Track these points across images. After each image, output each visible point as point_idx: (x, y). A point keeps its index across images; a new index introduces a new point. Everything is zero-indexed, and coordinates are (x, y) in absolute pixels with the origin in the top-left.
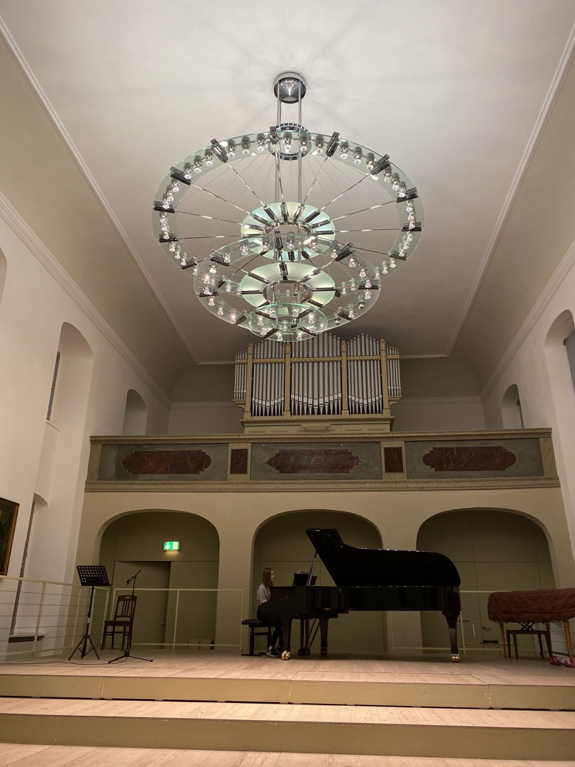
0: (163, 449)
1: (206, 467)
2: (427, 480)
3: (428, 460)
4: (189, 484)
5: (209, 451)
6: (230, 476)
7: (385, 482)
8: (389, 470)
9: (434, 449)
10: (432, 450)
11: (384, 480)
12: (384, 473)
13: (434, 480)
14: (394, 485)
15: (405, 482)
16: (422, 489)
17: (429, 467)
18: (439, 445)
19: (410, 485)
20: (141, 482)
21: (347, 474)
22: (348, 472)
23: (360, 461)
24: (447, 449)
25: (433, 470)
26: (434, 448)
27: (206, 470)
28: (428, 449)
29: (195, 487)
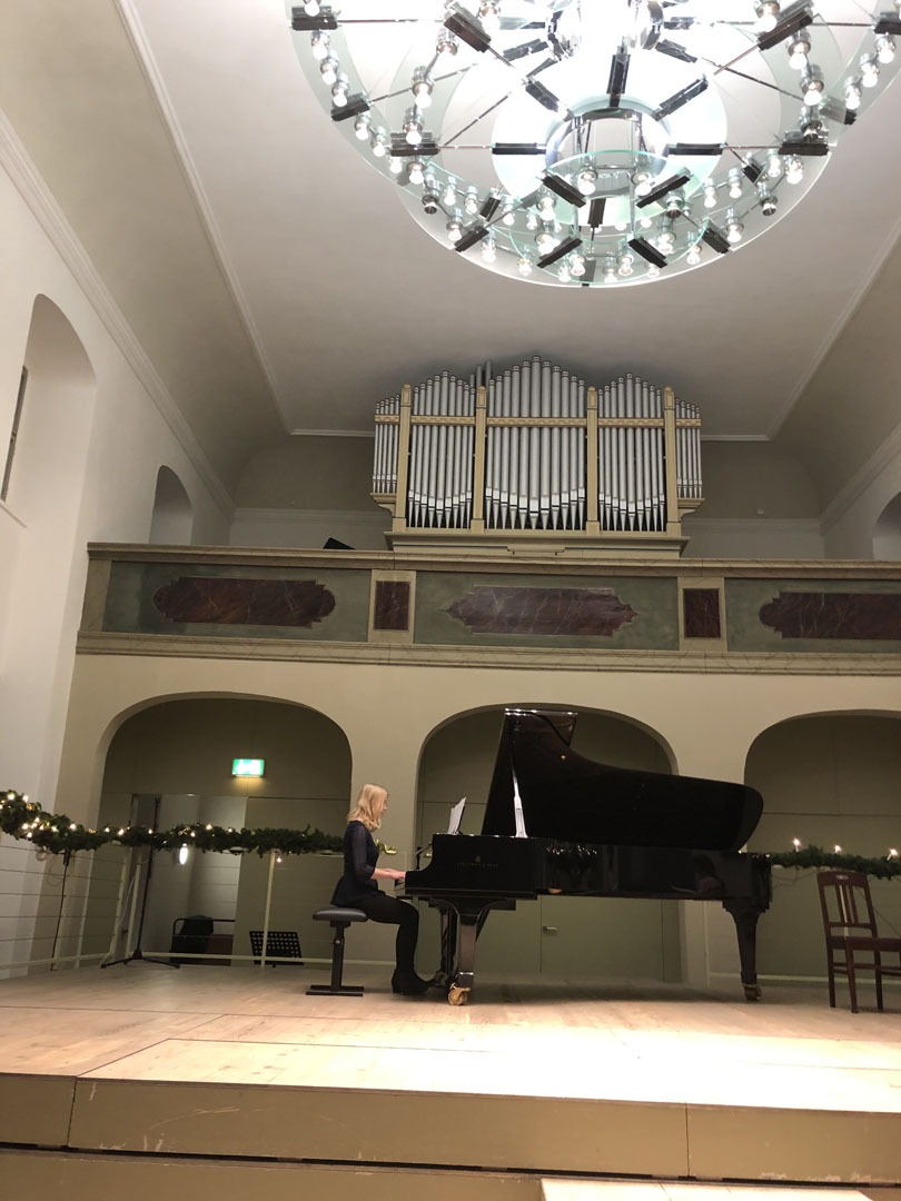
0: (237, 575)
1: (326, 613)
2: (767, 654)
3: (768, 615)
4: (290, 645)
5: (331, 584)
6: (373, 634)
7: (684, 656)
8: (691, 632)
9: (783, 595)
10: (777, 596)
11: (681, 652)
12: (682, 639)
13: (781, 654)
14: (701, 662)
15: (723, 657)
16: (757, 672)
17: (770, 630)
18: (791, 588)
19: (734, 663)
20: (190, 638)
21: (608, 638)
22: (610, 634)
23: (636, 614)
24: (807, 596)
25: (779, 635)
26: (781, 594)
27: (324, 619)
28: (770, 595)
29: (303, 651)
